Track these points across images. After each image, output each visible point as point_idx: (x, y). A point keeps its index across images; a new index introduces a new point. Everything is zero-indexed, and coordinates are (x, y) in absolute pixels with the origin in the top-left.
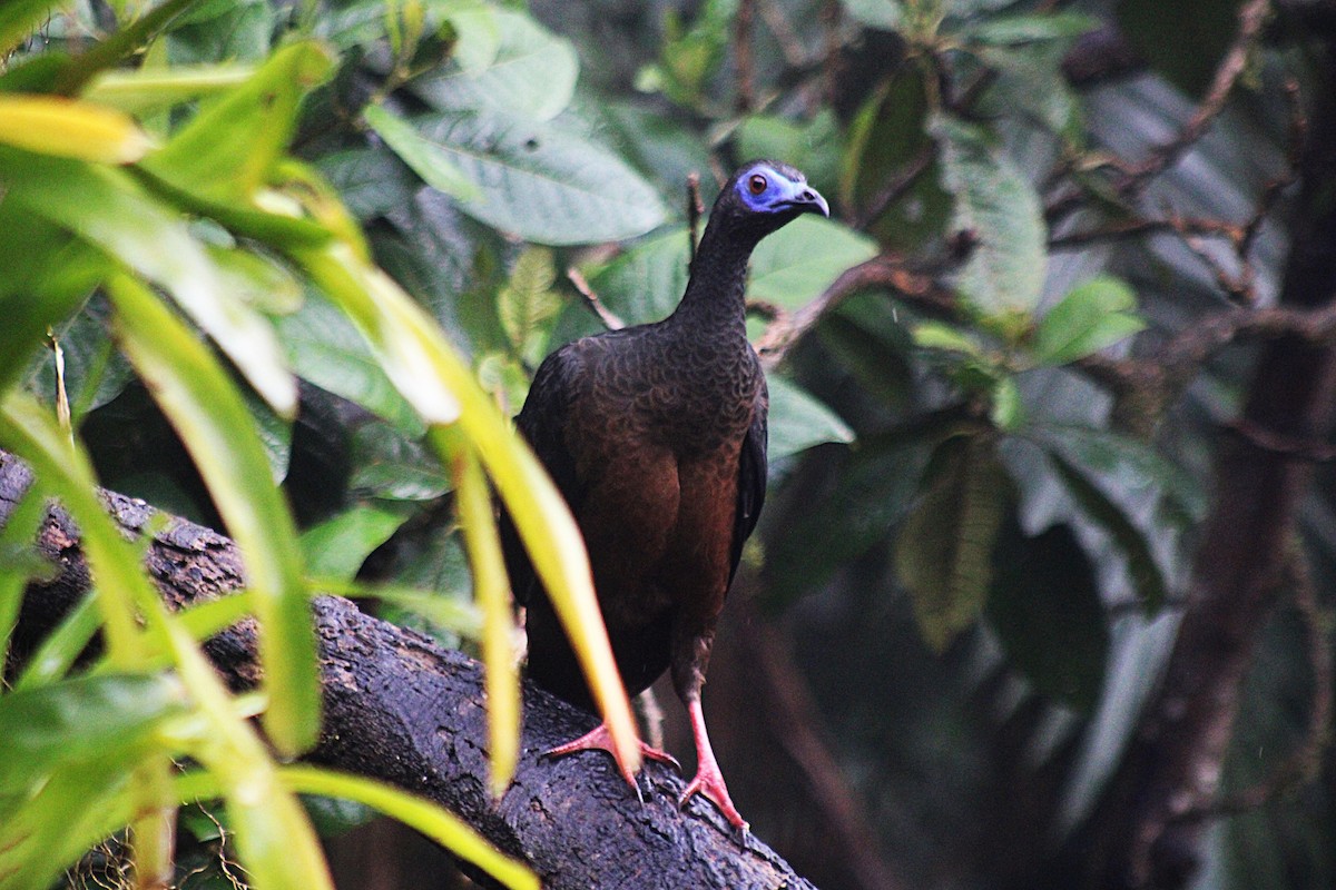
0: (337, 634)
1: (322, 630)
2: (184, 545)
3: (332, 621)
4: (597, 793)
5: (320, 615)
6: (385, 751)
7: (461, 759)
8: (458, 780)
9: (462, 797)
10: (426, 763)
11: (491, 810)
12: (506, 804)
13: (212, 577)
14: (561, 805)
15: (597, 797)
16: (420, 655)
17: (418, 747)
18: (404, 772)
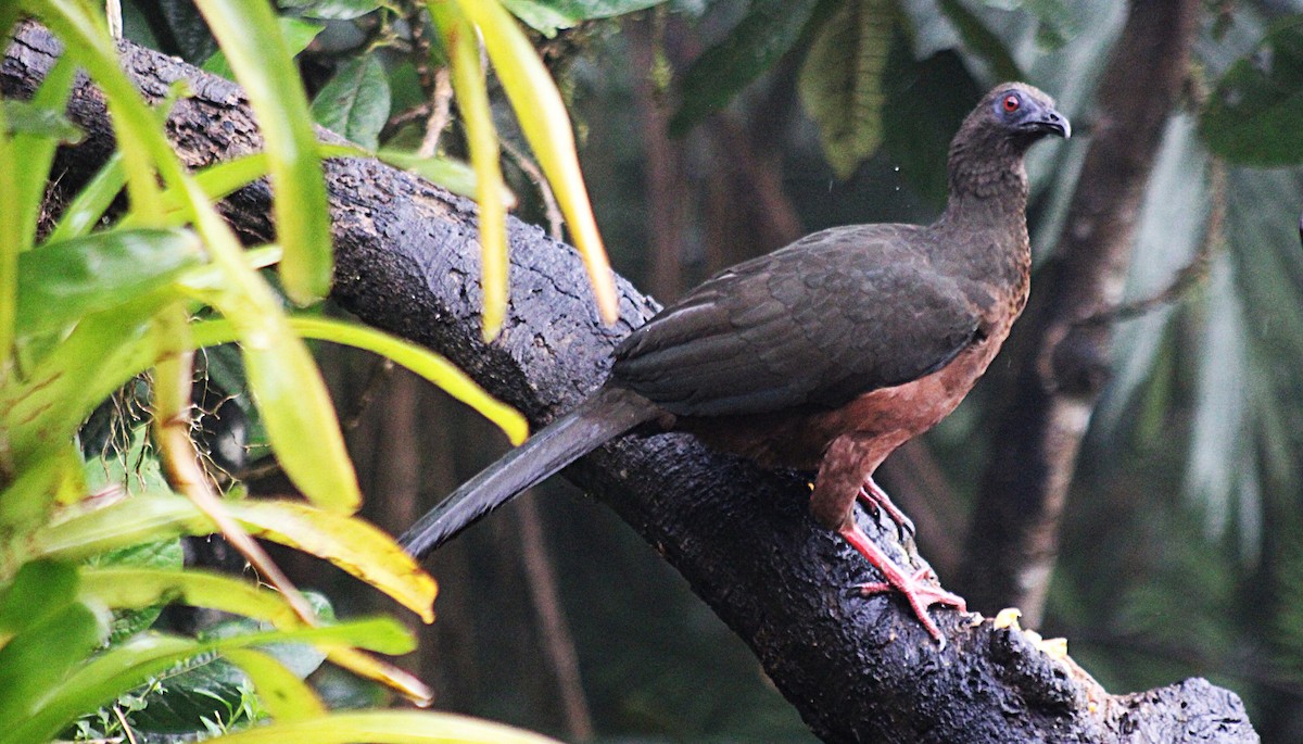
0: (358, 183)
1: (344, 179)
2: (217, 100)
3: (353, 170)
4: (595, 330)
5: (342, 165)
6: (402, 291)
7: (471, 299)
8: (468, 318)
9: (472, 334)
10: (439, 301)
11: (498, 345)
12: (512, 340)
13: (244, 130)
14: (563, 341)
15: (595, 334)
16: (434, 202)
17: (431, 287)
18: (419, 310)
